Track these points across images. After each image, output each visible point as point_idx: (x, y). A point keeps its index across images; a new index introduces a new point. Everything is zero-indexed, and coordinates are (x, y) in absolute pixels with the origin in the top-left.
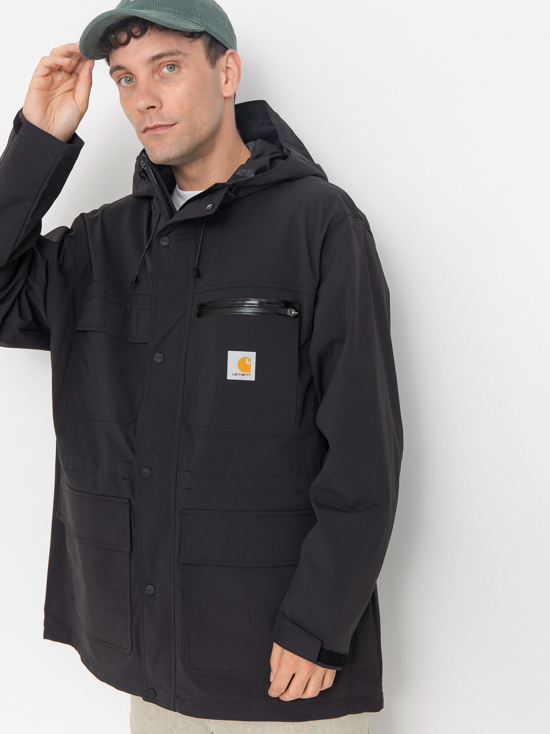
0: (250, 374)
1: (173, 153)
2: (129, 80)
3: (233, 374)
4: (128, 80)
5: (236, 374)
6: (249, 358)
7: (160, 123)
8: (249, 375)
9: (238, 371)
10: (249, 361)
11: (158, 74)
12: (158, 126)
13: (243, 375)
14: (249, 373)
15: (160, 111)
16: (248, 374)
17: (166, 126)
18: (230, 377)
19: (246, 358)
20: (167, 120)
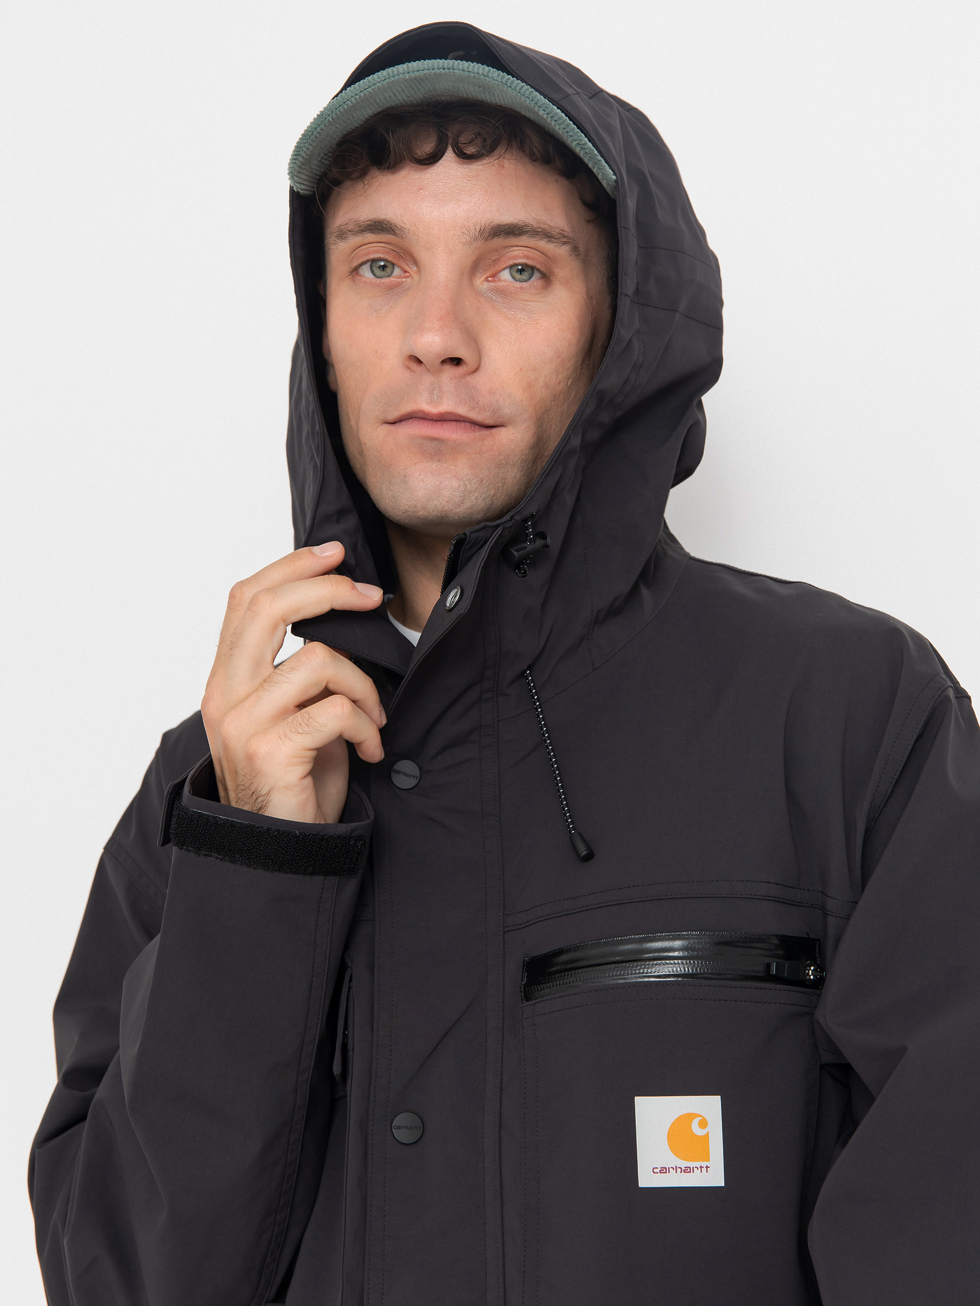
0: (707, 1167)
1: (468, 504)
2: (384, 268)
3: (655, 1170)
4: (380, 267)
5: (664, 1170)
6: (700, 1116)
7: (462, 410)
8: (704, 1170)
9: (672, 1160)
10: (703, 1124)
11: (485, 276)
12: (453, 418)
13: (687, 1170)
14: (704, 1164)
15: (469, 378)
16: (701, 1167)
17: (472, 425)
18: (647, 1179)
19: (690, 1117)
20: (485, 410)
